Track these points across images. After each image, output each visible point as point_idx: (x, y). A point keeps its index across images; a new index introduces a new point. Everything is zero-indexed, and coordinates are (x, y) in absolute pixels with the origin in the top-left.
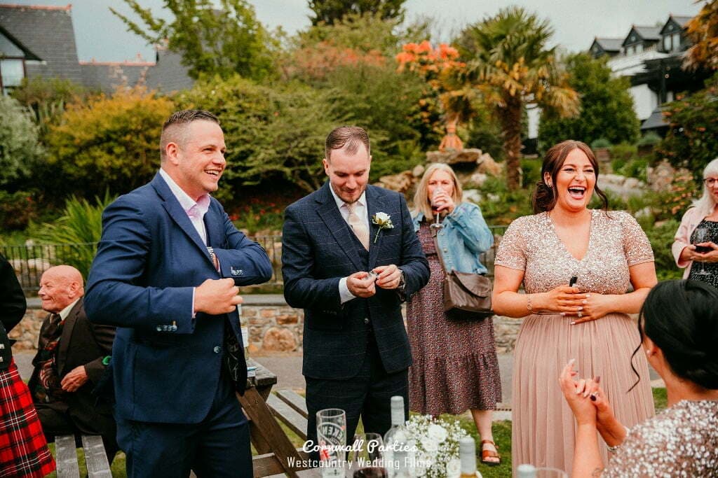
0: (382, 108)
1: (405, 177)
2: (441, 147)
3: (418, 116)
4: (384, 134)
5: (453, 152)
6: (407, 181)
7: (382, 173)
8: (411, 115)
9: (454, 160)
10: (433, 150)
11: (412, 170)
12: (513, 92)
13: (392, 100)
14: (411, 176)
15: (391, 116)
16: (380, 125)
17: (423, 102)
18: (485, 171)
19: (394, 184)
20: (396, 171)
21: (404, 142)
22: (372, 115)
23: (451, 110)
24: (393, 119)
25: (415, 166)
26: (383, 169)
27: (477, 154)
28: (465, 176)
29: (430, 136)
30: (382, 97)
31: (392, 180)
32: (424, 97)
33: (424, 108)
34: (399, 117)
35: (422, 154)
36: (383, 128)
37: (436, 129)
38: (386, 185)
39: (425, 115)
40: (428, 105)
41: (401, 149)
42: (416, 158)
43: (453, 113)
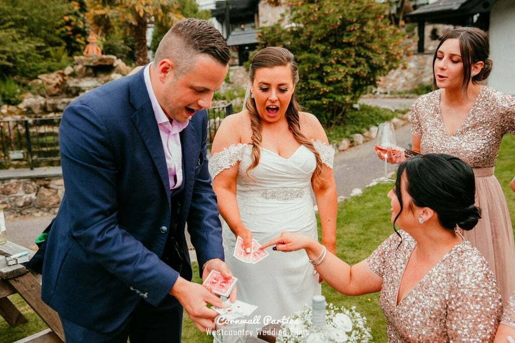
0: (36, 20)
1: (59, 75)
2: (85, 53)
3: (63, 29)
4: (39, 41)
5: (95, 58)
6: (60, 78)
7: (39, 72)
8: (57, 28)
9: (96, 63)
10: (78, 55)
11: (64, 70)
12: (141, 14)
13: (43, 15)
14: (63, 75)
15: (43, 27)
16: (34, 34)
17: (67, 18)
18: (119, 72)
19: (50, 81)
20: (51, 70)
21: (54, 48)
22: (27, 25)
23: (94, 25)
24: (45, 29)
25: (65, 67)
26: (40, 69)
27: (113, 60)
28: (105, 75)
29: (73, 44)
30: (35, 11)
31: (48, 78)
32: (68, 14)
33: (68, 23)
34: (49, 28)
35: (70, 58)
36: (37, 36)
37: (78, 40)
38: (43, 81)
39: (69, 28)
40: (71, 21)
41: (52, 54)
42: (64, 61)
43: (97, 27)
